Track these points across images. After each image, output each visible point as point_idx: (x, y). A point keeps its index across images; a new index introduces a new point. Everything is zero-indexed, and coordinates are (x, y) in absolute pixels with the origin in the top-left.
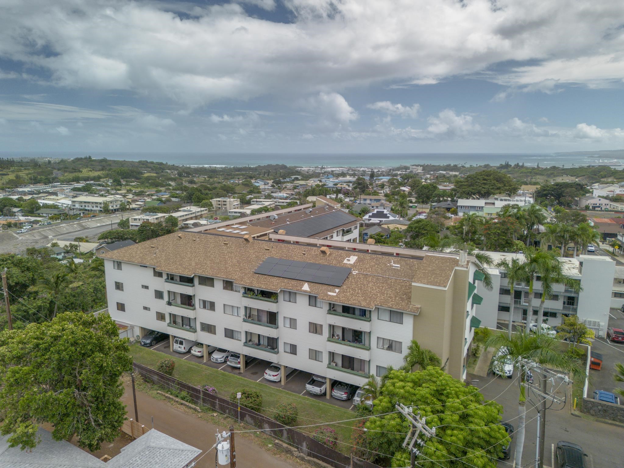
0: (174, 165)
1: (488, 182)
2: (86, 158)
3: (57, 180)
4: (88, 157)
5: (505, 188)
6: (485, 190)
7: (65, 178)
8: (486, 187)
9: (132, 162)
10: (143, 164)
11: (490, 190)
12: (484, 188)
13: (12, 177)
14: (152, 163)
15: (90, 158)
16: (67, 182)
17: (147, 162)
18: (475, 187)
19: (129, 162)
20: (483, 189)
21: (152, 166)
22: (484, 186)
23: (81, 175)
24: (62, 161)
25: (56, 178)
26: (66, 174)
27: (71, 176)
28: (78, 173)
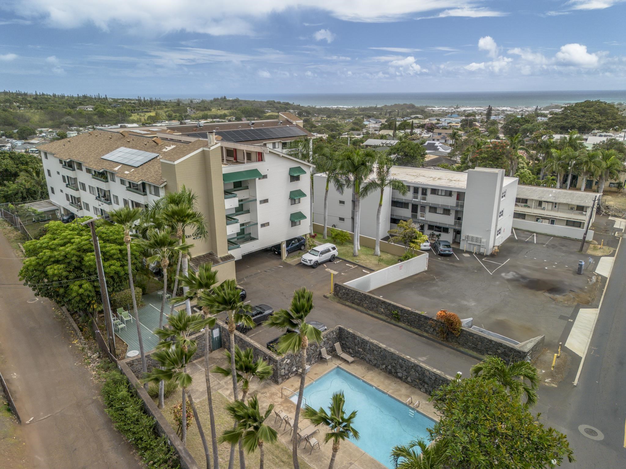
0: (299, 105)
1: (587, 114)
2: (221, 99)
3: (188, 117)
4: (223, 97)
5: (607, 121)
6: (581, 123)
7: (196, 116)
8: (583, 120)
9: (261, 102)
10: (270, 104)
11: (587, 123)
12: (580, 121)
13: (153, 114)
14: (279, 103)
15: (225, 98)
16: (197, 119)
17: (274, 102)
18: (569, 121)
19: (258, 102)
20: (579, 123)
21: (278, 106)
22: (580, 120)
23: (209, 113)
24: (203, 101)
25: (188, 115)
26: (198, 112)
27: (200, 114)
28: (208, 111)
